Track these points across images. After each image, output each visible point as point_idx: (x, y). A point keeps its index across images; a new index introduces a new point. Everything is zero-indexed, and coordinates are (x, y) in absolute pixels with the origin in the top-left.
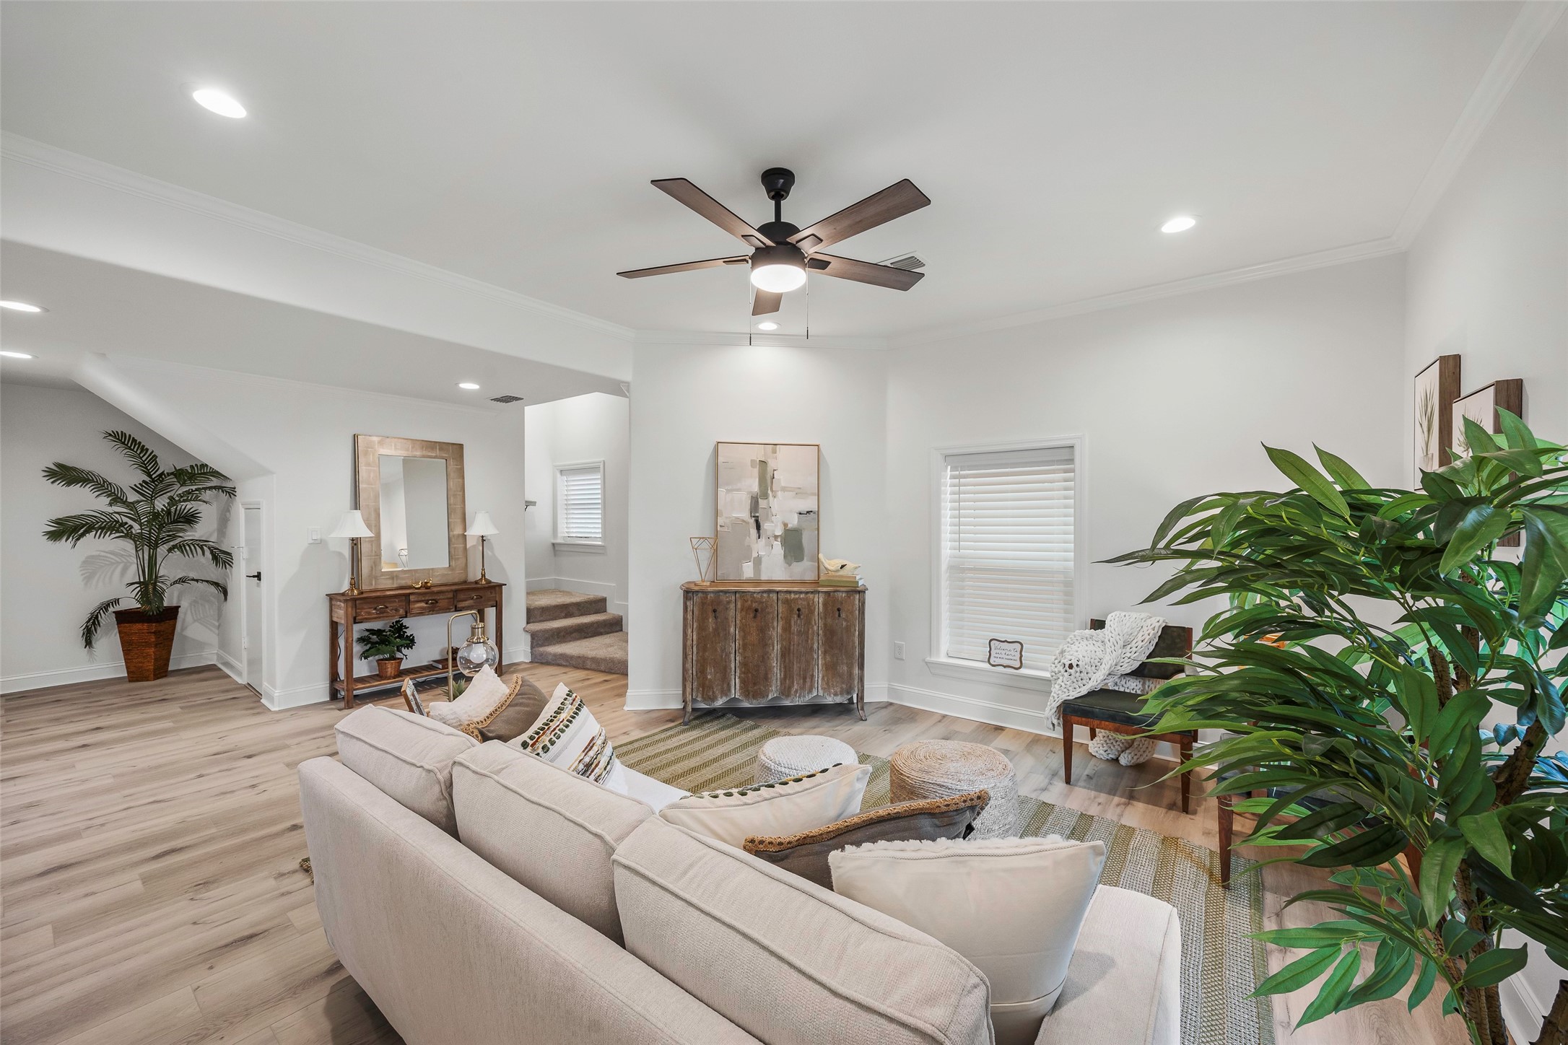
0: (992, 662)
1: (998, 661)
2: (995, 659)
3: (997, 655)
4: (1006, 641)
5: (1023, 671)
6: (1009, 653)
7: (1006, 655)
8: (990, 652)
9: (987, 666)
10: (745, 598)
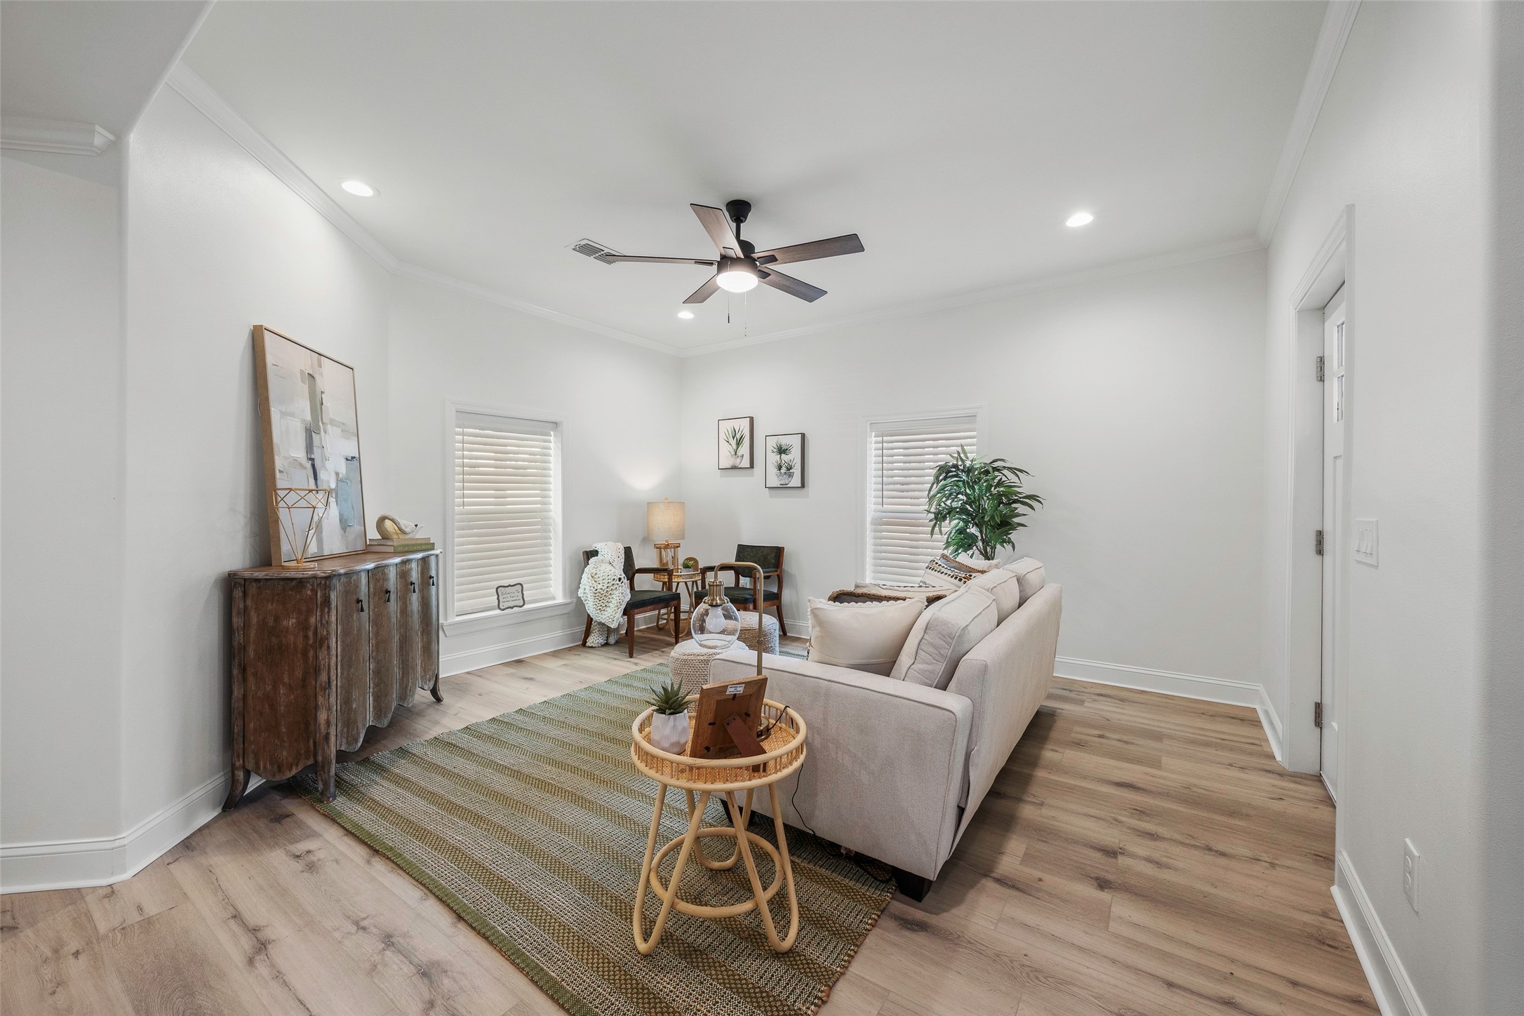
0: (501, 607)
1: (507, 605)
2: (503, 604)
3: (504, 600)
4: (510, 586)
5: (525, 607)
6: (513, 595)
7: (510, 598)
8: (498, 599)
9: (498, 612)
10: (377, 577)
